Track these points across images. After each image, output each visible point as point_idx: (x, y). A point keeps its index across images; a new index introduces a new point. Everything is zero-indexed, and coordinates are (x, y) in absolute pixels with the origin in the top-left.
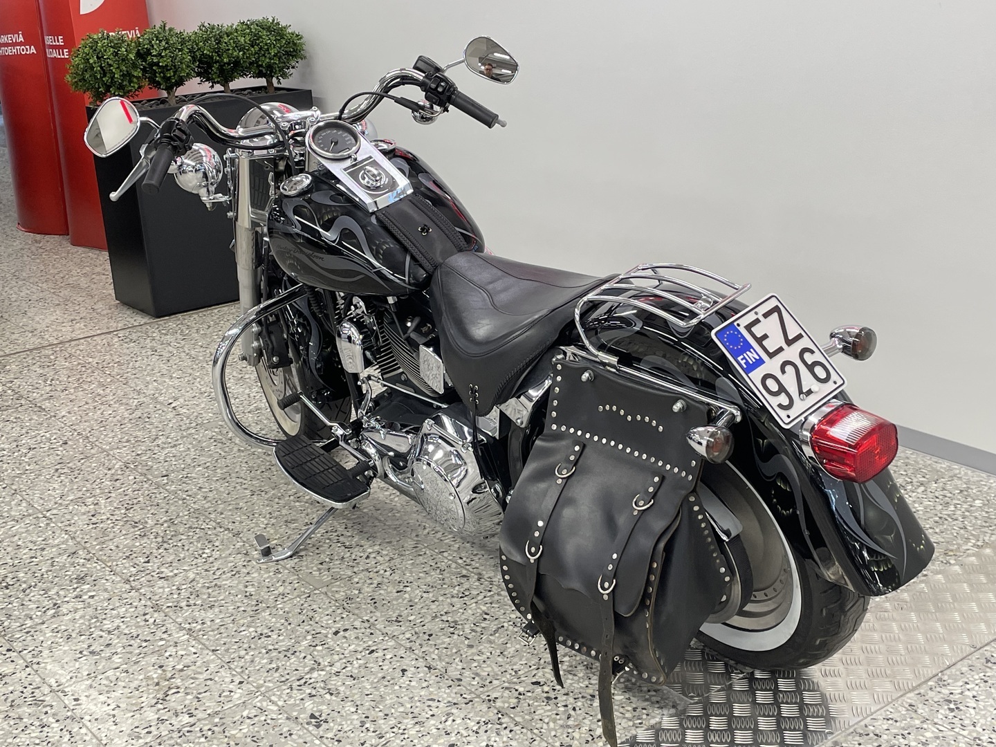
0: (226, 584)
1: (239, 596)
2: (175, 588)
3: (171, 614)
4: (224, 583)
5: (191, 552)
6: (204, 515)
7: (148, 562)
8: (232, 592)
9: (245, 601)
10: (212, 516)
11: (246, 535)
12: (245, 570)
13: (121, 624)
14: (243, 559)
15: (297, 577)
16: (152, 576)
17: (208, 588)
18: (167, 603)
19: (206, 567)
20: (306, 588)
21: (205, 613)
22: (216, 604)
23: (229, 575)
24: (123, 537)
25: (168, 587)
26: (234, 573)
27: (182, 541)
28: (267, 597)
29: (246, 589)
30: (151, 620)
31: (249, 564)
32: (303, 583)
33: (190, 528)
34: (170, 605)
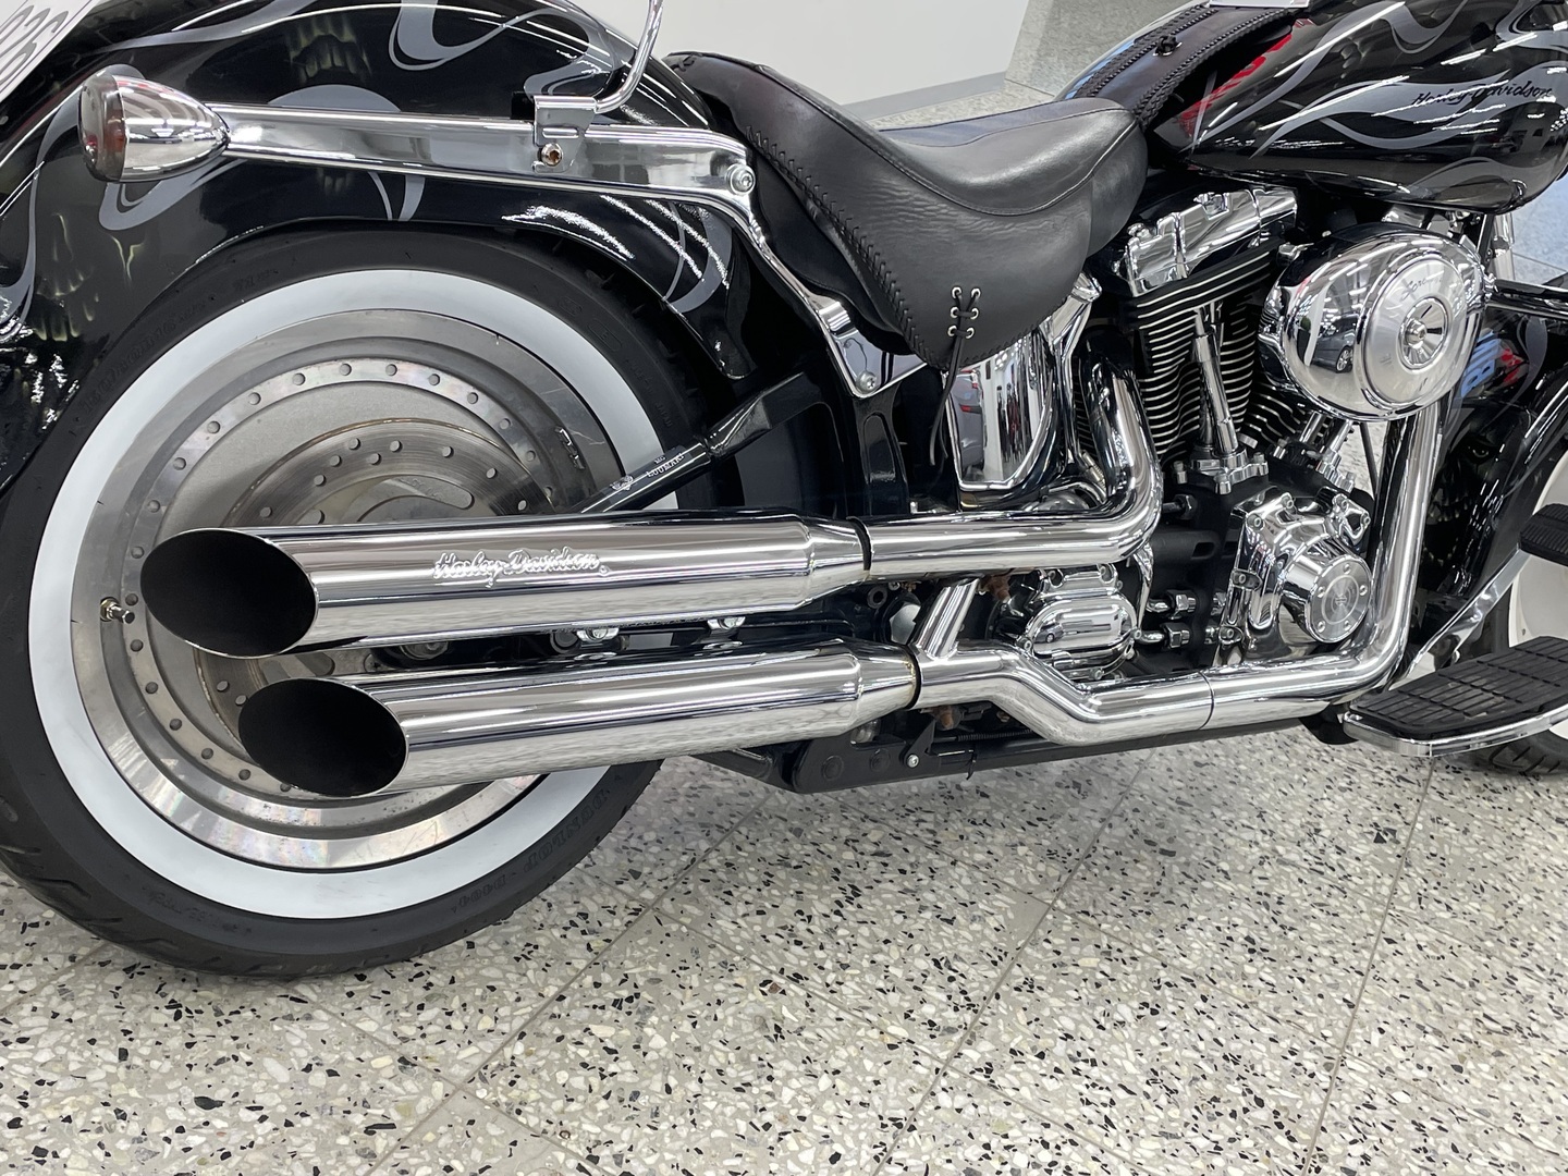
0: (1138, 1065)
1: (1162, 1024)
3: (1308, 1124)
4: (1132, 1069)
8: (1154, 1041)
9: (1172, 1008)
11: (893, 1103)
12: (1061, 1048)
14: (1014, 1067)
15: (1028, 950)
17: (1171, 1092)
18: (1280, 1148)
19: (1095, 1132)
20: (1058, 924)
21: (1260, 1061)
22: (1218, 1055)
23: (1095, 1072)
26: (1081, 1065)
28: (1133, 978)
29: (1130, 1018)
30: (1357, 1150)
31: (1026, 1048)
32: (1041, 932)
34: (1282, 1140)
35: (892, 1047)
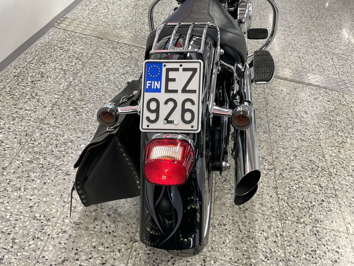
0: (299, 166)
1: (298, 158)
2: (319, 179)
3: (326, 168)
4: (299, 167)
5: (301, 192)
6: (280, 213)
7: (323, 200)
8: (299, 161)
9: (298, 155)
10: (277, 209)
11: (272, 185)
12: (288, 167)
13: (346, 176)
14: (284, 173)
15: (273, 151)
16: (324, 191)
17: (306, 169)
18: (325, 174)
19: (301, 180)
20: (274, 145)
22: (308, 161)
23: (295, 169)
24: (327, 227)
25: (321, 180)
26: (292, 169)
27: (301, 202)
28: (289, 151)
29: (294, 159)
30: (335, 170)
31: (284, 169)
32: (272, 148)
33: (292, 209)
34: (325, 172)
35: (266, 175)
